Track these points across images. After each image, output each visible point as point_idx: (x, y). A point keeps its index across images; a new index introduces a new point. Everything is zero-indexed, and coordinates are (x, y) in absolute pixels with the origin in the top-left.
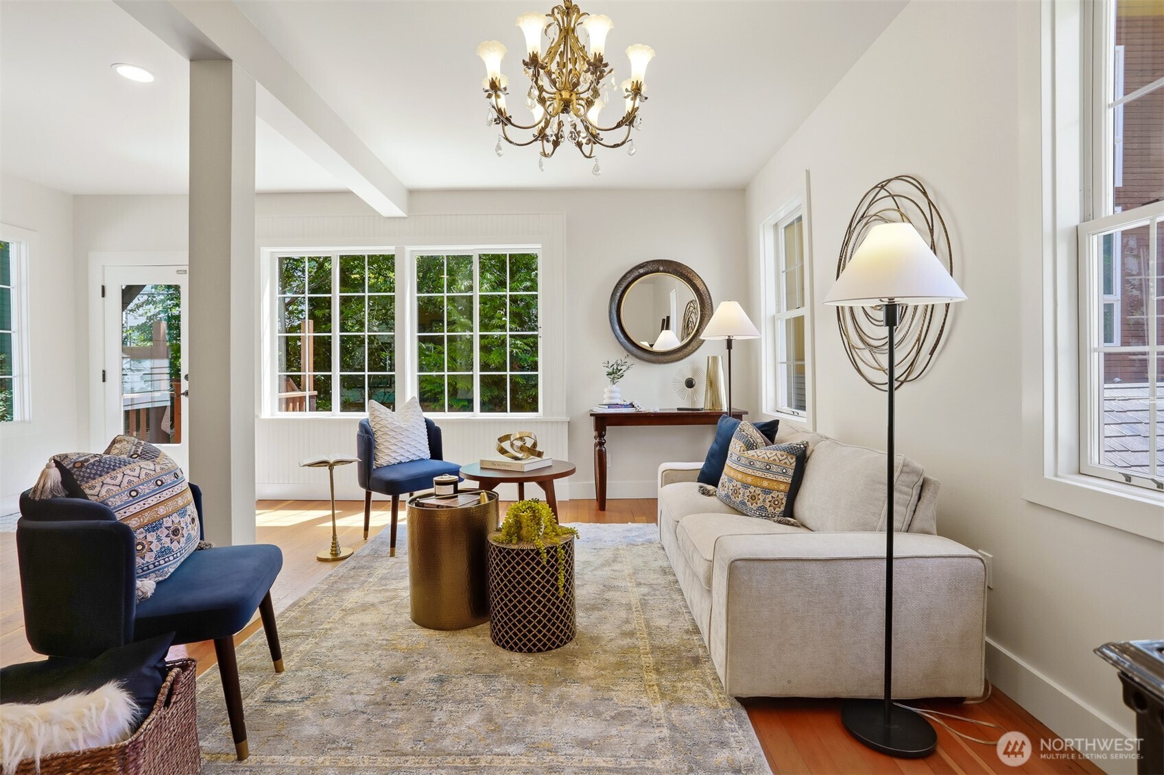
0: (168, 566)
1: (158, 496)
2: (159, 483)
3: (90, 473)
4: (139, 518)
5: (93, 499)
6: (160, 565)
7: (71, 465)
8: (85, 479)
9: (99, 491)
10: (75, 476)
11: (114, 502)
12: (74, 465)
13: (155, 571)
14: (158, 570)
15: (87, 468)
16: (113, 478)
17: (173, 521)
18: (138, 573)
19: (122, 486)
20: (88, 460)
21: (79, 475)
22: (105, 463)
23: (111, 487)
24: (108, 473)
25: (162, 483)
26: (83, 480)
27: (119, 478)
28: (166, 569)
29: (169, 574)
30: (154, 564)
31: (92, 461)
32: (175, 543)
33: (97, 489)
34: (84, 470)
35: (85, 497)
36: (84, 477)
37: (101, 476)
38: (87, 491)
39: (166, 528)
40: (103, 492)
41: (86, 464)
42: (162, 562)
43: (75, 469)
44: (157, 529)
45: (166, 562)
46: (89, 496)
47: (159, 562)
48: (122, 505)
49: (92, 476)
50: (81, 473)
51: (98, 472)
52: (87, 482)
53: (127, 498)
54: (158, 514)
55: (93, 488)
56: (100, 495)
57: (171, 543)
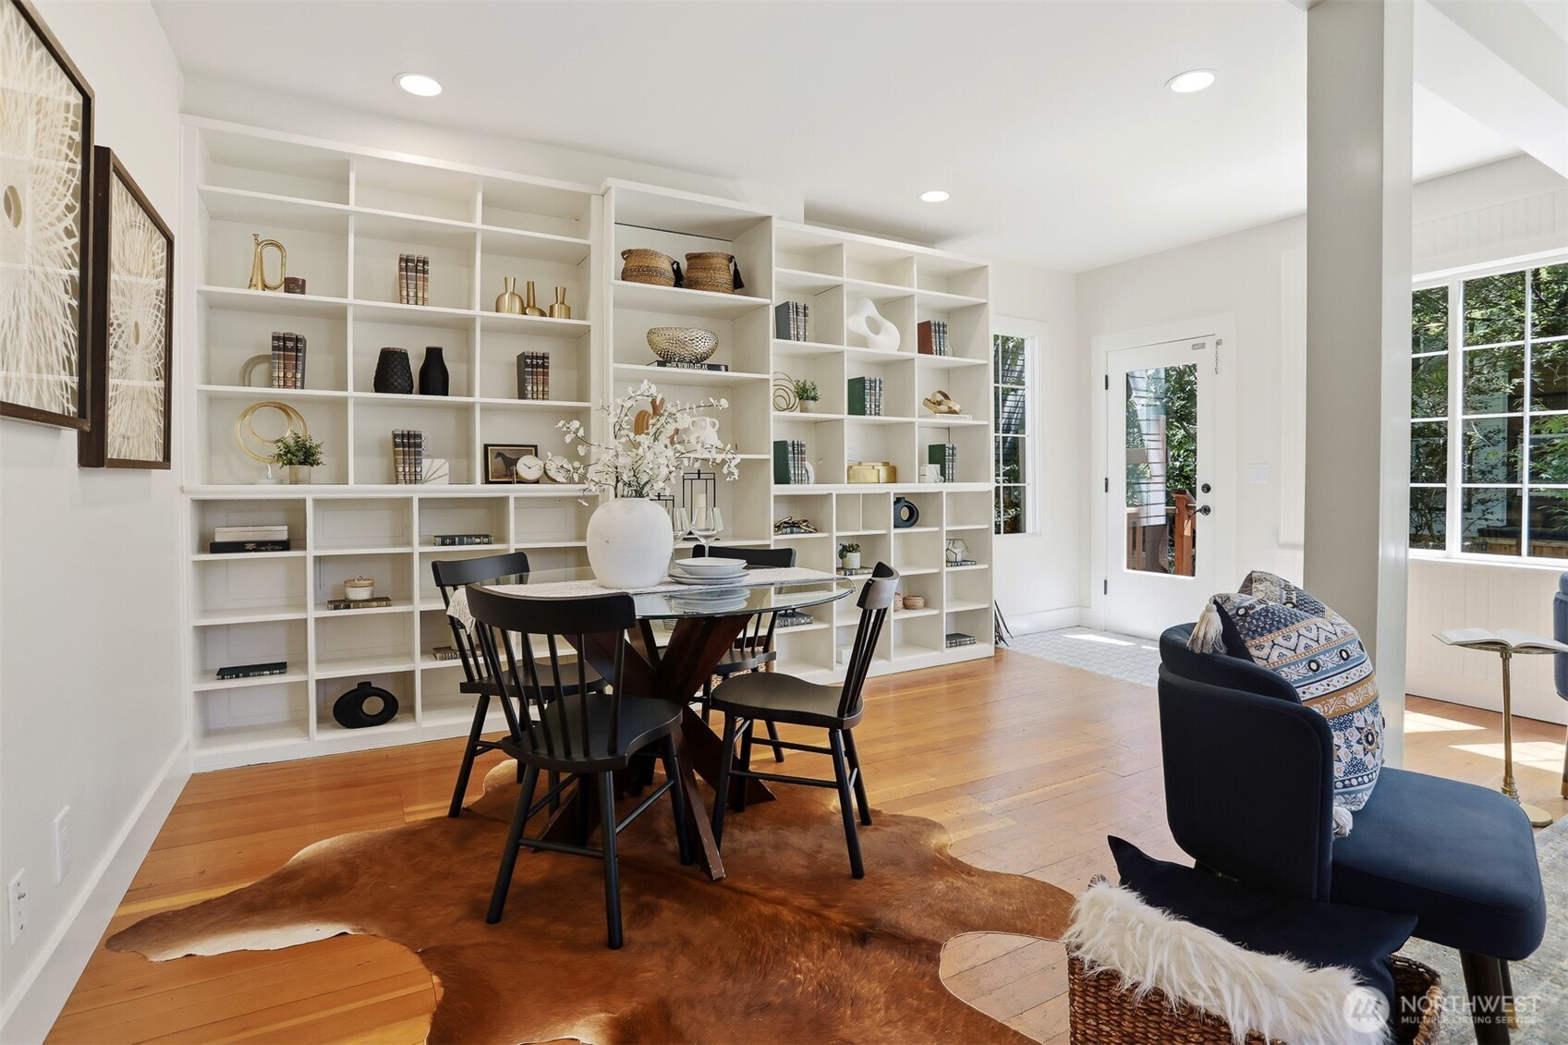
0: (1362, 791)
1: (1325, 682)
2: (1314, 666)
3: (1257, 626)
4: (1323, 705)
5: (1260, 664)
6: (1352, 786)
7: (1234, 612)
8: (1250, 633)
9: (1268, 653)
10: (1238, 627)
11: (1291, 675)
12: (1237, 612)
13: (1345, 793)
14: (1349, 793)
15: (1253, 618)
16: (1287, 638)
17: (1366, 721)
18: (1336, 788)
19: (1298, 651)
20: (1253, 608)
21: (1243, 625)
22: (1273, 613)
23: (1284, 651)
24: (1279, 629)
25: (1318, 666)
26: (1247, 634)
27: (1294, 640)
28: (1359, 795)
29: (1364, 803)
30: (1343, 781)
31: (1258, 608)
32: (1370, 754)
33: (1266, 651)
34: (1249, 619)
35: (1250, 658)
36: (1249, 629)
37: (1270, 632)
38: (1253, 652)
39: (1358, 729)
40: (1274, 657)
41: (1251, 612)
42: (1354, 782)
43: (1238, 618)
44: (1346, 728)
45: (1359, 784)
46: (1255, 659)
47: (1350, 780)
48: (1301, 680)
49: (1259, 630)
50: (1246, 625)
51: (1267, 626)
52: (1253, 638)
53: (1306, 671)
54: (1346, 704)
55: (1260, 647)
56: (1270, 661)
57: (1365, 755)
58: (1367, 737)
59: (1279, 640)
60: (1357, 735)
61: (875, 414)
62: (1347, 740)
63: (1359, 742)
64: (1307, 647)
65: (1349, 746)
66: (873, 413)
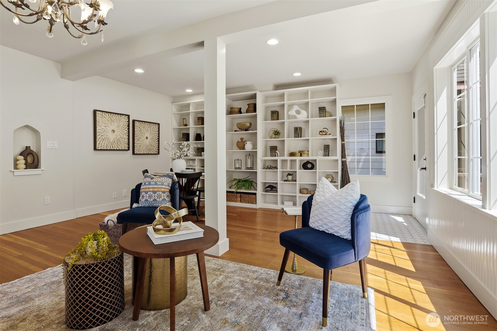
58: (150, 196)
59: (165, 179)
60: (148, 195)
61: (298, 137)
62: (146, 196)
63: (148, 197)
64: (164, 181)
65: (146, 197)
66: (297, 137)
